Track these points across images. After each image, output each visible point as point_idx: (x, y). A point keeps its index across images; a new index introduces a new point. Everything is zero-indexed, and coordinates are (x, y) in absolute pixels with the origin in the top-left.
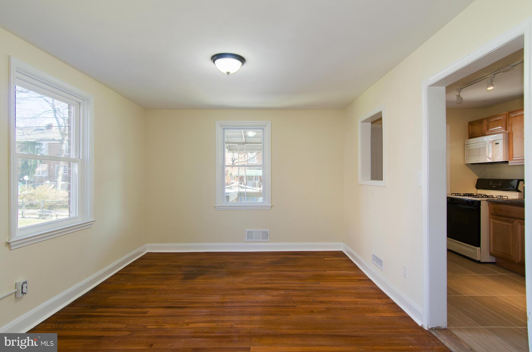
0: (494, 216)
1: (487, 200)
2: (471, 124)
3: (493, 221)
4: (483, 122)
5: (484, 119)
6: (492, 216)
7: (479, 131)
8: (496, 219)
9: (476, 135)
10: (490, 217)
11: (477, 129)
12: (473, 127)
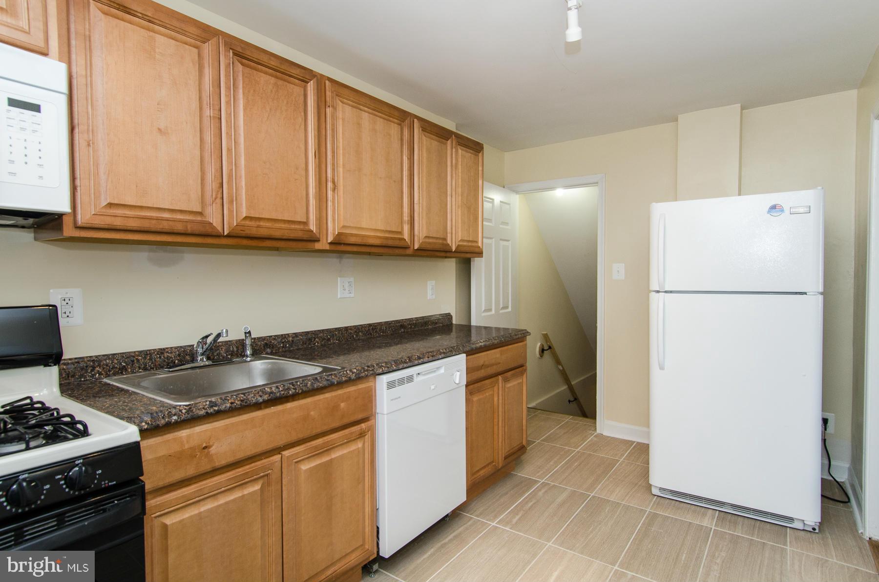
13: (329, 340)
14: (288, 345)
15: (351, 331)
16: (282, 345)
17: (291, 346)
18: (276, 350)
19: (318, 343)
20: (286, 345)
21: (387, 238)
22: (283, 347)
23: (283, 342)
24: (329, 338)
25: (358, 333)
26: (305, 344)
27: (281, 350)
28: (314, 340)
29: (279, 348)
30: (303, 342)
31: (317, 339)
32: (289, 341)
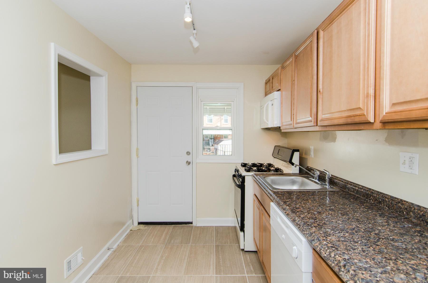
1: (251, 176)
2: (266, 82)
4: (270, 79)
7: (269, 91)
12: (267, 85)
21: (347, 117)
23: (353, 189)
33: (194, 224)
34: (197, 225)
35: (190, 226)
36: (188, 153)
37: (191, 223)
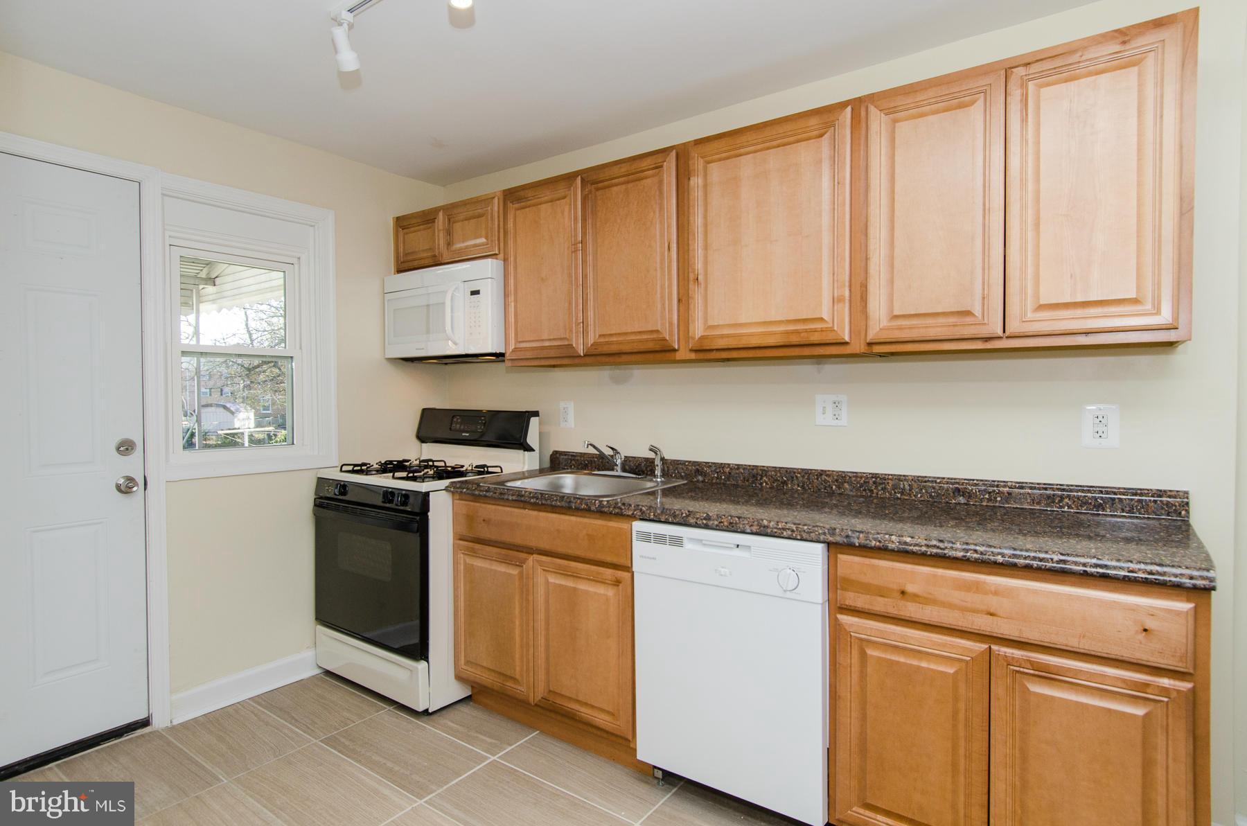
0: (471, 544)
1: (446, 489)
2: (402, 223)
3: (465, 561)
4: (436, 220)
5: (440, 210)
6: (461, 542)
7: (423, 251)
8: (473, 553)
9: (416, 264)
10: (456, 549)
11: (419, 241)
12: (407, 233)
13: (785, 483)
14: (723, 477)
15: (827, 478)
16: (716, 475)
17: (728, 478)
18: (709, 480)
19: (767, 484)
20: (721, 477)
21: (787, 333)
22: (717, 478)
23: (717, 473)
24: (785, 481)
25: (843, 484)
26: (748, 481)
27: (714, 481)
28: (761, 479)
29: (713, 478)
30: (744, 478)
31: (765, 478)
32: (724, 472)
33: (159, 723)
34: (175, 722)
35: (142, 736)
36: (126, 447)
37: (145, 723)
